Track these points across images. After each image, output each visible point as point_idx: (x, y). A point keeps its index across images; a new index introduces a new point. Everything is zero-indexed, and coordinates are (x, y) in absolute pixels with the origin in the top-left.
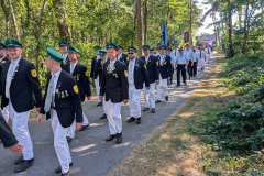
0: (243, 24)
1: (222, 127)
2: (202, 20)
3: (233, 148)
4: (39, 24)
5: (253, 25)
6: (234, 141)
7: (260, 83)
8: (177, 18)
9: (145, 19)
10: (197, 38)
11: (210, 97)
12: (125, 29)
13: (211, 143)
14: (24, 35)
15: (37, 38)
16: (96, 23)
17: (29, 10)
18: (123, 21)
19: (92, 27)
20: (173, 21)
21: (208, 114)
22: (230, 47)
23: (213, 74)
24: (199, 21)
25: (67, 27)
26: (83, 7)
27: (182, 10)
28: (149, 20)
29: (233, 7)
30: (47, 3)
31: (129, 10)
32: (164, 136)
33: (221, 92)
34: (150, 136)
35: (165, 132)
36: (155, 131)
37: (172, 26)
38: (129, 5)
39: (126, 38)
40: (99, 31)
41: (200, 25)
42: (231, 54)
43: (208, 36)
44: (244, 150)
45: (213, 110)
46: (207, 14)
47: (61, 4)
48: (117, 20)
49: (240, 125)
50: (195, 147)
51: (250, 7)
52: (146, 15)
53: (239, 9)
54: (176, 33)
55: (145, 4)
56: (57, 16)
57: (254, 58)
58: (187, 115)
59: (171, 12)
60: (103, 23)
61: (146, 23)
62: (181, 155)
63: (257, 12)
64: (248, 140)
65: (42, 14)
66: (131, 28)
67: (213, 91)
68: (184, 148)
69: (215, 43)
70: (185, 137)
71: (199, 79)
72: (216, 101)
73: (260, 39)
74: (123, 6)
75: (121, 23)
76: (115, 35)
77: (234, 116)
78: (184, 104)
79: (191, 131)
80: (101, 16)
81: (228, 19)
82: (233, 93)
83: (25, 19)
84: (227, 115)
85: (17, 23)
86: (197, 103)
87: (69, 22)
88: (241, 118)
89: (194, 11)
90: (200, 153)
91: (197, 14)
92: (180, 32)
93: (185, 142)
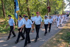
4: (22, 8)
8: (59, 6)
11: (68, 29)
12: (44, 9)
13: (68, 42)
17: (20, 4)
18: (43, 7)
19: (35, 8)
21: (67, 34)
23: (69, 22)
24: (65, 7)
26: (34, 3)
27: (60, 4)
30: (24, 2)
31: (45, 4)
32: (54, 39)
34: (50, 39)
35: (54, 38)
36: (52, 37)
37: (57, 8)
38: (45, 2)
39: (44, 11)
40: (37, 9)
43: (68, 11)
45: (69, 33)
47: (28, 2)
48: (42, 7)
50: (63, 43)
52: (50, 5)
55: (50, 2)
56: (27, 5)
58: (61, 33)
59: (57, 5)
60: (38, 7)
62: (59, 45)
65: (23, 5)
66: (45, 9)
67: (69, 27)
68: (60, 43)
70: (60, 40)
71: (65, 24)
79: (62, 38)
80: (38, 5)
86: (64, 30)
87: (30, 7)
90: (65, 45)
91: (65, 5)
92: (60, 10)
93: (60, 41)
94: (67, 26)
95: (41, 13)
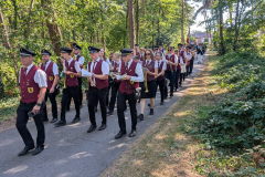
0: (234, 22)
1: (214, 125)
2: (194, 18)
3: (225, 146)
5: (244, 22)
6: (227, 139)
7: (252, 80)
8: (169, 16)
9: (137, 17)
12: (117, 27)
13: (204, 142)
14: (14, 34)
16: (86, 22)
19: (83, 25)
20: (165, 19)
21: (200, 113)
22: (222, 44)
23: (205, 72)
24: (190, 18)
25: (56, 26)
27: (174, 8)
28: (141, 19)
29: (224, 5)
30: (34, 2)
31: (120, 8)
32: (159, 137)
33: (213, 90)
36: (147, 131)
37: (163, 24)
38: (120, 3)
39: (118, 37)
40: (90, 30)
41: (191, 23)
42: (222, 51)
43: (200, 33)
44: (236, 148)
45: (206, 108)
46: (198, 11)
49: (231, 123)
50: (188, 146)
51: (240, 4)
52: (137, 12)
53: (230, 7)
54: (168, 31)
55: (136, 2)
56: (46, 15)
57: (245, 56)
58: (181, 114)
59: (162, 10)
60: (94, 22)
61: (137, 21)
62: (174, 155)
63: (248, 9)
64: (240, 138)
66: (122, 26)
68: (177, 148)
69: (206, 40)
71: (193, 77)
72: (208, 100)
73: (251, 36)
74: (114, 4)
75: (112, 21)
76: (107, 34)
77: (226, 115)
79: (182, 130)
80: (93, 15)
81: (219, 17)
82: (225, 90)
83: (13, 19)
84: (219, 113)
85: (5, 22)
87: (59, 21)
88: (233, 116)
89: (185, 9)
90: (193, 153)
91: (188, 11)
92: (172, 30)
93: (178, 142)
94: (200, 84)
95: (108, 42)
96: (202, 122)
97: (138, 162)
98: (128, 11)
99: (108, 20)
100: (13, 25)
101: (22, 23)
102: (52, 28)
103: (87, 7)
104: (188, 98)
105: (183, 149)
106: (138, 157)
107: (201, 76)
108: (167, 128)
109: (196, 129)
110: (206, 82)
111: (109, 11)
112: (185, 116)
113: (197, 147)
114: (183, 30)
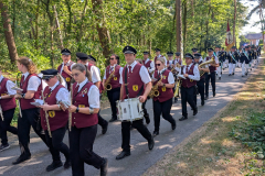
2: (247, 18)
4: (80, 27)
8: (219, 17)
9: (184, 19)
10: (241, 37)
11: (255, 101)
12: (164, 30)
13: (256, 151)
14: (67, 38)
15: (78, 40)
16: (134, 25)
17: (71, 14)
18: (161, 22)
19: (130, 28)
20: (215, 20)
21: (252, 119)
23: (259, 76)
24: (244, 19)
25: (106, 30)
26: (122, 10)
28: (188, 20)
30: (87, 7)
31: (167, 11)
32: (204, 141)
34: (188, 140)
35: (203, 136)
36: (192, 135)
37: (213, 25)
39: (164, 39)
40: (136, 33)
41: (244, 23)
43: (254, 35)
45: (259, 115)
46: (253, 11)
47: (100, 8)
50: (237, 153)
52: (185, 15)
54: (218, 32)
55: (185, 4)
56: (96, 19)
58: (229, 119)
59: (213, 12)
60: (141, 25)
61: (185, 23)
62: (222, 161)
65: (83, 18)
66: (169, 29)
67: (259, 94)
68: (224, 154)
69: (262, 42)
70: (227, 143)
71: (244, 81)
72: (263, 106)
74: (161, 7)
75: (159, 24)
76: (153, 37)
78: (225, 108)
79: (231, 136)
80: (140, 18)
83: (67, 24)
85: (60, 27)
86: (240, 107)
87: (108, 25)
89: (238, 9)
90: (242, 160)
91: (241, 11)
92: (222, 31)
93: (226, 147)
94: (252, 89)
95: (154, 44)
96: (254, 128)
97: (182, 165)
98: (176, 13)
99: (155, 22)
100: (67, 29)
101: (75, 28)
102: (101, 32)
103: (135, 10)
104: (239, 103)
105: (232, 156)
106: (182, 159)
107: (254, 80)
108: (215, 133)
109: (247, 136)
110: (260, 87)
111: (156, 14)
112: (235, 122)
113: (248, 155)
114: (234, 31)
